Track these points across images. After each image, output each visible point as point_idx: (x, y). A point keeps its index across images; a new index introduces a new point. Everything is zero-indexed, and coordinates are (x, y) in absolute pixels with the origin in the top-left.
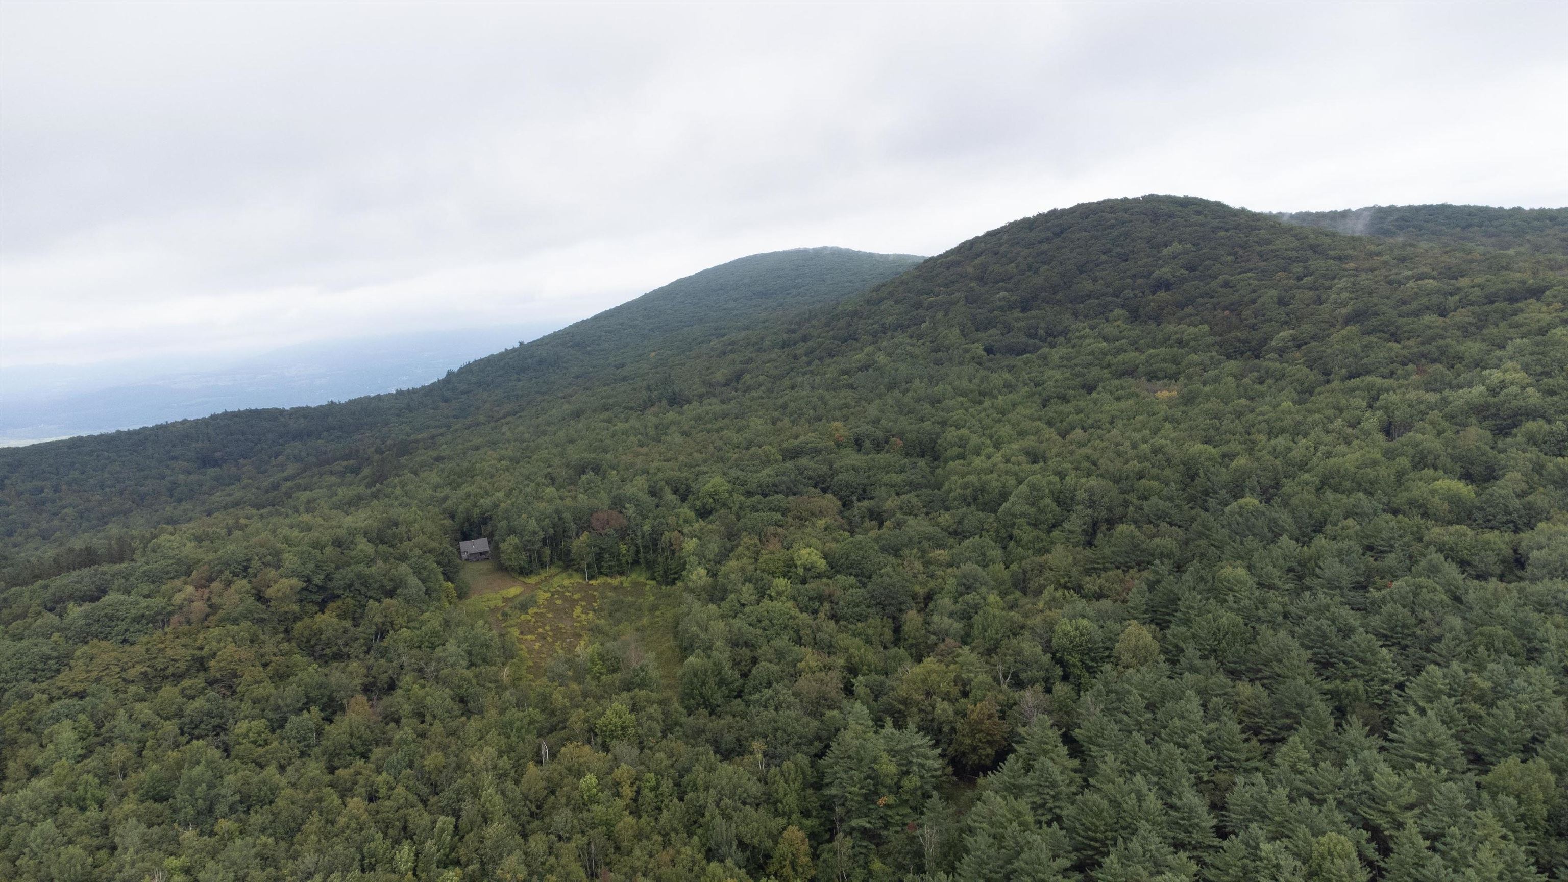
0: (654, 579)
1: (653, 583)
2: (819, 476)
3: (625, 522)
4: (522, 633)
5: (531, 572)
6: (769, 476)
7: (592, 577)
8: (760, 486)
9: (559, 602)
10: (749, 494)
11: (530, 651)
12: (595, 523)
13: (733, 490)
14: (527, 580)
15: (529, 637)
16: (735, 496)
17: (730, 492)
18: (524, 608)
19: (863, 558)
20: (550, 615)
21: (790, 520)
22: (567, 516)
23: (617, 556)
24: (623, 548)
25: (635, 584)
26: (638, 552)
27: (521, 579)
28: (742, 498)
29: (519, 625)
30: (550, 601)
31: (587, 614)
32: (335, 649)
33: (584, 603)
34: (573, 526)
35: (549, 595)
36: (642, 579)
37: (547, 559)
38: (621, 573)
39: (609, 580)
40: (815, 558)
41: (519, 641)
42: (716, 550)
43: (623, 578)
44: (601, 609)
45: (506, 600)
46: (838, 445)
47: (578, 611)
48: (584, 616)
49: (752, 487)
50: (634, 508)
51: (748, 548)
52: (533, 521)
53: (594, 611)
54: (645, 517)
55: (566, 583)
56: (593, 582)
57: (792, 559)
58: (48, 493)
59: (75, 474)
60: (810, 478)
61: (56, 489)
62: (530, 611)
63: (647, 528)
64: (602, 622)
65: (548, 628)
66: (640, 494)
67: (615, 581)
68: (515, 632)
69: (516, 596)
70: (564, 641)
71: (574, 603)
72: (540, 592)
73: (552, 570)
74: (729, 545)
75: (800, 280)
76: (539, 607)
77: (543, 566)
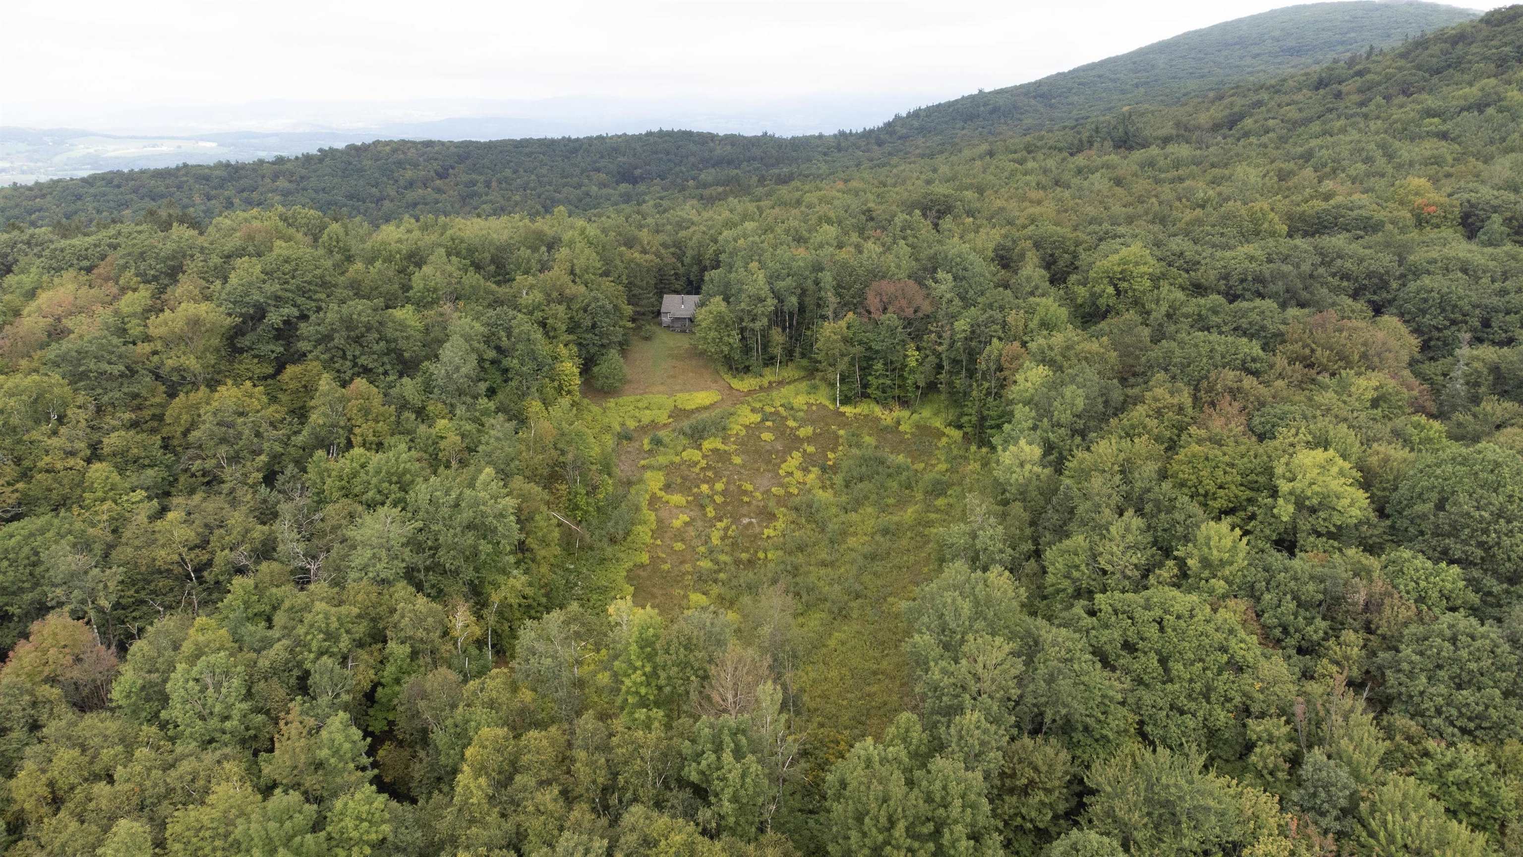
0: (960, 427)
1: (957, 434)
2: (1370, 275)
3: (927, 307)
4: (667, 487)
5: (747, 369)
6: (1252, 259)
7: (846, 401)
8: (1226, 277)
9: (767, 436)
10: (1198, 289)
11: (661, 529)
12: (873, 302)
13: (1163, 276)
14: (736, 384)
15: (677, 499)
16: (1165, 287)
17: (1156, 280)
18: (697, 435)
20: (737, 460)
21: (1280, 362)
22: (827, 278)
23: (897, 369)
24: (913, 356)
25: (923, 429)
26: (939, 367)
27: (728, 378)
28: (1180, 295)
29: (669, 469)
30: (753, 430)
31: (806, 470)
33: (811, 449)
34: (831, 299)
35: (757, 418)
36: (938, 423)
37: (778, 351)
38: (904, 403)
39: (877, 410)
40: (1335, 485)
41: (653, 501)
42: (1080, 403)
43: (906, 413)
44: (835, 469)
45: (678, 413)
46: (1421, 221)
47: (794, 461)
48: (798, 475)
49: (1208, 274)
50: (951, 284)
51: (1159, 413)
52: (761, 276)
53: (824, 469)
54: (968, 303)
55: (800, 401)
56: (848, 410)
57: (1269, 471)
58: (480, 188)
59: (508, 172)
60: (1345, 277)
61: (488, 185)
62: (707, 445)
63: (962, 325)
64: (824, 496)
65: (719, 486)
66: (972, 257)
67: (886, 416)
68: (654, 481)
69: (698, 410)
70: (736, 520)
71: (794, 442)
72: (745, 410)
73: (789, 372)
74: (1117, 395)
76: (725, 440)
77: (770, 361)
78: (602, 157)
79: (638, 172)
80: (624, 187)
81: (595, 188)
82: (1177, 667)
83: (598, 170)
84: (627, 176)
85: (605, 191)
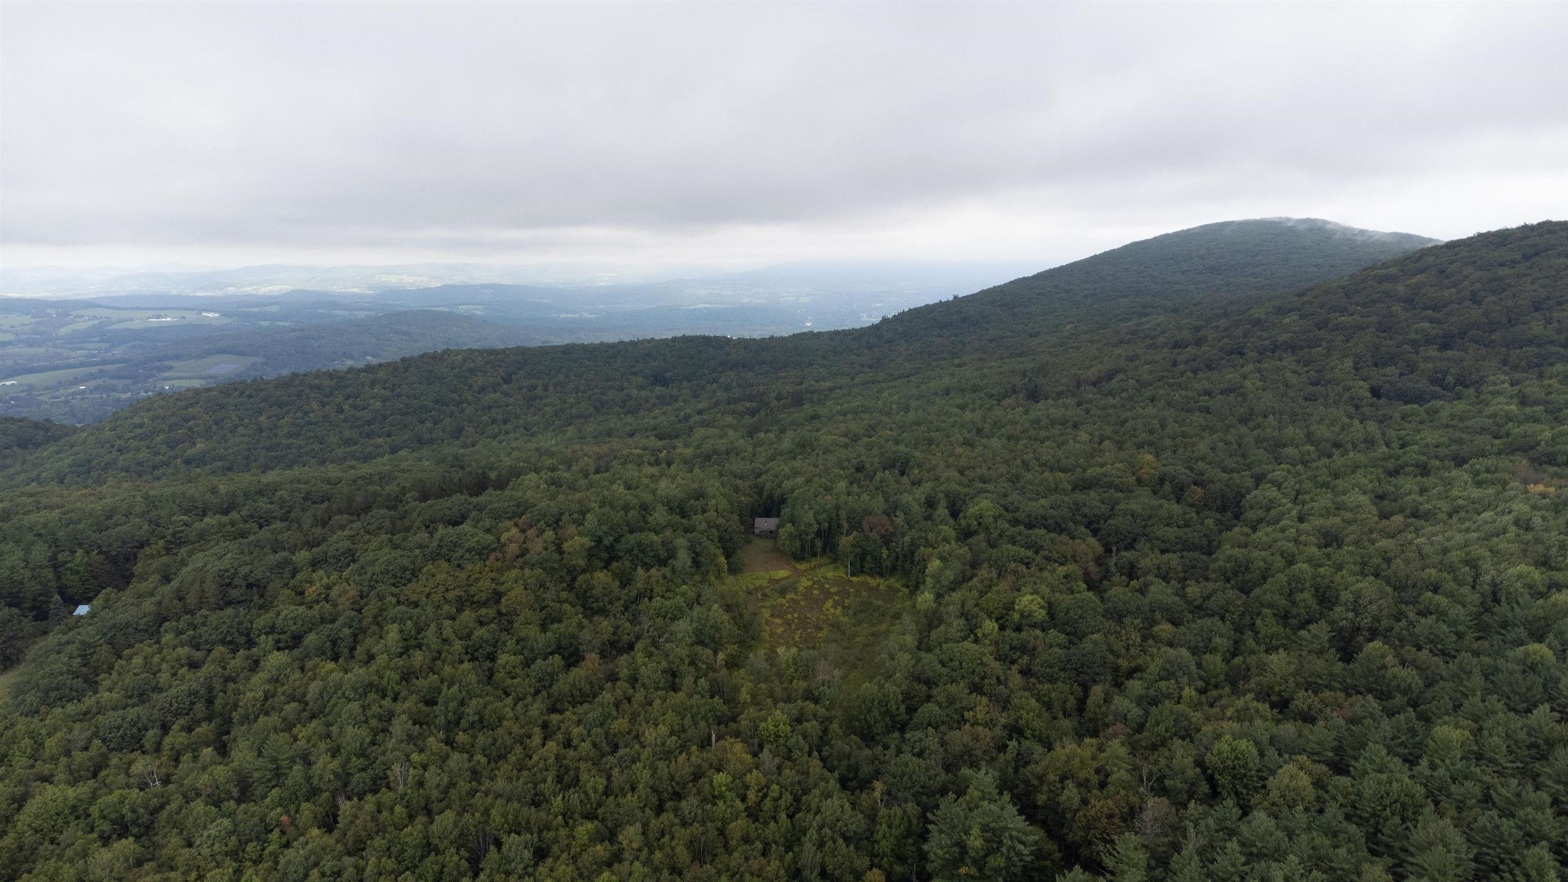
0: (908, 587)
1: (907, 591)
2: (1095, 516)
3: (891, 529)
4: (772, 616)
5: (803, 559)
6: (1043, 506)
7: (853, 574)
8: (1029, 516)
9: (816, 592)
10: (1016, 522)
11: (772, 634)
12: (866, 527)
13: (1000, 516)
14: (798, 566)
15: (778, 621)
16: (1000, 522)
17: (996, 518)
18: (783, 592)
19: (1080, 617)
20: (803, 603)
21: (1038, 559)
22: (843, 514)
23: (877, 559)
24: (885, 553)
25: (890, 588)
26: (897, 558)
27: (793, 563)
28: (1006, 525)
29: (773, 607)
30: (809, 589)
31: (835, 608)
32: (601, 604)
33: (837, 598)
34: (845, 524)
35: (810, 583)
36: (898, 585)
37: (819, 550)
38: (881, 575)
39: (869, 579)
40: (1034, 608)
41: (767, 622)
42: (952, 578)
43: (882, 581)
44: (849, 607)
45: (772, 581)
46: (1139, 481)
47: (829, 604)
48: (832, 610)
49: (1021, 515)
50: (903, 517)
51: (982, 582)
52: (811, 514)
53: (844, 607)
54: (911, 527)
55: (830, 575)
56: (854, 579)
57: (1013, 603)
58: (539, 391)
59: (561, 377)
60: (1086, 516)
61: (546, 389)
62: (788, 596)
63: (907, 539)
64: (844, 619)
65: (796, 615)
66: (914, 504)
67: (873, 582)
68: (766, 613)
69: (782, 579)
70: (805, 630)
71: (828, 595)
72: (804, 580)
73: (825, 560)
74: (968, 573)
75: (1260, 257)
76: (796, 594)
77: (814, 554)
78: (637, 362)
79: (668, 375)
80: (659, 389)
81: (635, 392)
82: (964, 664)
83: (635, 374)
84: (659, 379)
85: (644, 393)
